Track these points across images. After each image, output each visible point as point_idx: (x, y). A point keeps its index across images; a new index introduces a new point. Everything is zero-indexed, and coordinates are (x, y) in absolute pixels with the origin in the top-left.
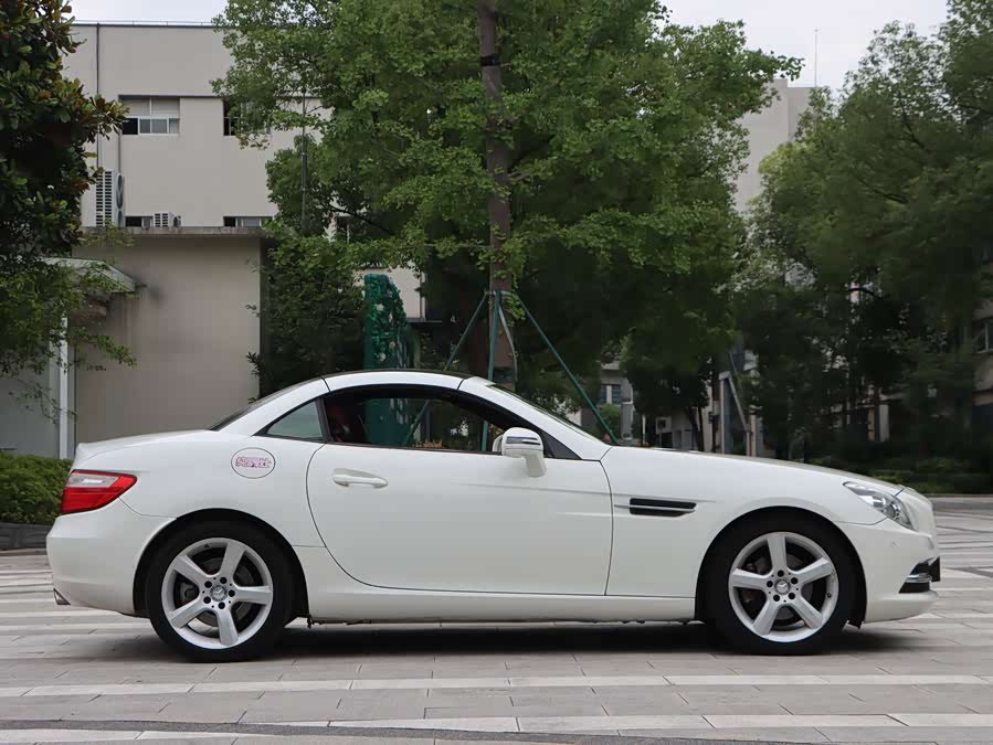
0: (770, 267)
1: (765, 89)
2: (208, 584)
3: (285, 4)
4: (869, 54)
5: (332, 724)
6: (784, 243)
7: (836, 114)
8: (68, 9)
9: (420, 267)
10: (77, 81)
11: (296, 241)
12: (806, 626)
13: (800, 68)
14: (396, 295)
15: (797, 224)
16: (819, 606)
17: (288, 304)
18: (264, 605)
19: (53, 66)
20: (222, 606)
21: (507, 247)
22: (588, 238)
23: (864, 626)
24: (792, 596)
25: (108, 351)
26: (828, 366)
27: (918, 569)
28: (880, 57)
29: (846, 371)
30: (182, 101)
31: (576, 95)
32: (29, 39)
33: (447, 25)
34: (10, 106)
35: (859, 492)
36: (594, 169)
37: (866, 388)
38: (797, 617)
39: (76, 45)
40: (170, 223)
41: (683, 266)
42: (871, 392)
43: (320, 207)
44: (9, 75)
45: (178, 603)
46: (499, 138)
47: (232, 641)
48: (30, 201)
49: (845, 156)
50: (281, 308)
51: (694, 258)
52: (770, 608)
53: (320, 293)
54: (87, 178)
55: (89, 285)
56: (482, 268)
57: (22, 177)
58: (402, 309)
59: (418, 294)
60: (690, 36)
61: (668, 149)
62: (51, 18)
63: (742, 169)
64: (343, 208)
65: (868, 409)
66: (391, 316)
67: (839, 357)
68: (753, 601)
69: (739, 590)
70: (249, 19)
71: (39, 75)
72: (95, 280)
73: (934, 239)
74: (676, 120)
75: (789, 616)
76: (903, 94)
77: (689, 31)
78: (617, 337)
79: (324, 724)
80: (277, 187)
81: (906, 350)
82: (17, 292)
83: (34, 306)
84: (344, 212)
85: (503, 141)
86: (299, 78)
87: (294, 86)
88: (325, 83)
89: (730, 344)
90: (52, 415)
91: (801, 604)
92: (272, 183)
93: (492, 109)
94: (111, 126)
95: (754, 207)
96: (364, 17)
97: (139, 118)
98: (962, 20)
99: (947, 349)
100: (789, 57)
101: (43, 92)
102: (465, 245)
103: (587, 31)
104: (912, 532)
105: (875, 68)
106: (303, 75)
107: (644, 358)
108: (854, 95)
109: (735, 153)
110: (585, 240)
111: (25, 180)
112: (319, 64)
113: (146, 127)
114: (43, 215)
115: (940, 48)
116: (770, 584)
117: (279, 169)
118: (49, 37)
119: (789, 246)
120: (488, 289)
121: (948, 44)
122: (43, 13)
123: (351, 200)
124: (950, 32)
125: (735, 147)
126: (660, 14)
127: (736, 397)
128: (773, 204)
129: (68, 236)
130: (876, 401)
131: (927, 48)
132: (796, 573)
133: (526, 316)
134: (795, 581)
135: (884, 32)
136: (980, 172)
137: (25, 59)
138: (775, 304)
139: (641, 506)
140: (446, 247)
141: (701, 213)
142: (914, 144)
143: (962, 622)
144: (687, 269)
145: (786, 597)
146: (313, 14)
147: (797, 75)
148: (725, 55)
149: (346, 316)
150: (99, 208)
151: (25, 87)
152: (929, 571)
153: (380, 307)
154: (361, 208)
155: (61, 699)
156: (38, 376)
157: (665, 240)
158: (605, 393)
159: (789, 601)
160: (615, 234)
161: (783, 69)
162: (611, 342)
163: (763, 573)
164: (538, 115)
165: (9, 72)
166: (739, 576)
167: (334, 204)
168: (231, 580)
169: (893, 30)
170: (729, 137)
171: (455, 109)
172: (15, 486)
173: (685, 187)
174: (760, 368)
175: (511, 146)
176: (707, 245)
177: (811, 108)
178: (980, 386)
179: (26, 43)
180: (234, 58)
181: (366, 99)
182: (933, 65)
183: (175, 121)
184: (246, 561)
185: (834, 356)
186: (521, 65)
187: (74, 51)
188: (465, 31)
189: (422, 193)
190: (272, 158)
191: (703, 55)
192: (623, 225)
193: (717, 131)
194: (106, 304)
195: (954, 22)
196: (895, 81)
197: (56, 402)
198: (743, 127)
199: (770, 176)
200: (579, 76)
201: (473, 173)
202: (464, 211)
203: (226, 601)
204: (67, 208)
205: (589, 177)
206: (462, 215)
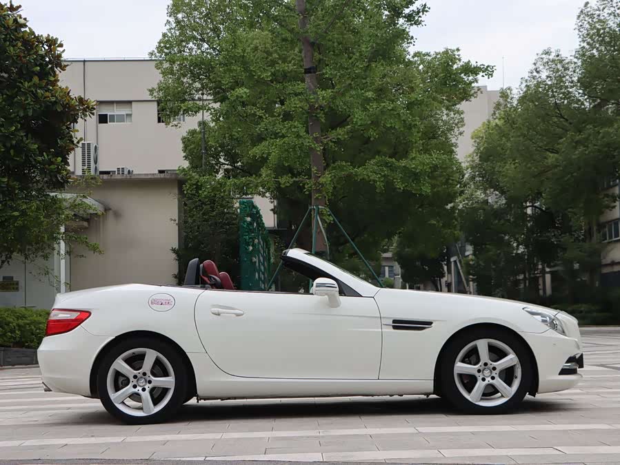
0: (480, 195)
1: (473, 87)
2: (135, 377)
3: (191, 43)
4: (534, 67)
5: (207, 459)
6: (487, 180)
7: (515, 102)
8: (61, 45)
9: (273, 197)
10: (67, 88)
11: (196, 179)
12: (502, 396)
13: (493, 71)
14: (258, 212)
15: (494, 168)
16: (509, 383)
17: (194, 218)
18: (170, 389)
19: (52, 79)
20: (144, 390)
21: (322, 180)
22: (370, 174)
23: (537, 395)
24: (493, 378)
25: (87, 246)
26: (515, 252)
27: (571, 360)
28: (540, 69)
29: (525, 254)
30: (133, 103)
31: (361, 90)
32: (38, 63)
33: (285, 52)
34: (27, 102)
35: (533, 314)
36: (373, 134)
37: (538, 265)
38: (497, 391)
39: (66, 66)
40: (126, 172)
41: (427, 189)
42: (540, 267)
43: (214, 162)
44: (26, 84)
45: (117, 389)
46: (316, 116)
47: (150, 412)
48: (40, 158)
49: (522, 127)
50: (190, 220)
51: (433, 187)
52: (480, 386)
53: (214, 211)
54: (74, 144)
55: (75, 208)
56: (307, 193)
57: (35, 144)
58: (262, 220)
59: (272, 212)
60: (429, 58)
61: (415, 120)
62: (51, 51)
63: (461, 134)
64: (227, 163)
65: (539, 277)
66: (255, 224)
67: (521, 246)
68: (470, 381)
69: (460, 375)
70: (170, 52)
71: (44, 84)
72: (79, 204)
73: (575, 174)
74: (421, 103)
75: (491, 390)
76: (555, 90)
77: (428, 54)
78: (390, 236)
79: (202, 459)
80: (187, 151)
81: (560, 241)
82: (32, 212)
83: (42, 219)
84: (228, 165)
85: (318, 117)
86: (200, 86)
87: (197, 91)
88: (215, 88)
89: (457, 240)
90: (55, 285)
91: (499, 383)
92: (185, 149)
93: (311, 99)
94: (87, 113)
95: (469, 159)
96: (235, 47)
97: (109, 114)
98: (587, 47)
99: (584, 240)
100: (486, 65)
101: (48, 94)
102: (297, 179)
103: (367, 51)
104: (566, 338)
105: (538, 75)
106: (202, 84)
107: (407, 250)
108: (526, 92)
109: (456, 125)
110: (367, 175)
111: (36, 146)
112: (211, 77)
113: (113, 119)
114: (47, 166)
115: (575, 63)
116: (479, 371)
117: (189, 140)
118: (50, 62)
119: (490, 181)
120: (311, 204)
121: (580, 60)
122: (47, 48)
123: (232, 158)
124: (582, 54)
125: (457, 121)
126: (410, 41)
127: (461, 271)
128: (480, 157)
129: (62, 178)
130: (543, 272)
131: (568, 63)
132: (495, 364)
133: (334, 220)
134: (494, 369)
135: (542, 54)
136: (601, 135)
137: (36, 74)
138: (483, 216)
139: (399, 324)
140: (285, 180)
141: (436, 158)
142: (561, 120)
143: (598, 394)
144: (429, 191)
145: (489, 379)
146: (207, 49)
147: (492, 75)
148: (448, 64)
149: (228, 224)
150: (84, 164)
151: (36, 91)
152: (577, 361)
153: (249, 219)
154: (238, 162)
155: (41, 447)
156: (45, 261)
157: (416, 174)
158: (384, 271)
159: (491, 381)
160: (386, 171)
161: (483, 72)
162: (387, 240)
163: (475, 365)
164: (339, 102)
165: (26, 83)
166: (460, 367)
167: (222, 160)
168: (149, 373)
169: (547, 53)
170: (452, 116)
171: (290, 99)
172: (33, 328)
173: (427, 145)
174: (474, 254)
175: (323, 120)
176: (442, 179)
177: (501, 99)
178: (604, 262)
179: (37, 65)
180: (161, 75)
181: (236, 94)
182: (572, 73)
183: (129, 115)
184: (158, 362)
185: (518, 246)
186: (328, 72)
187: (65, 70)
188: (296, 55)
189: (271, 150)
190: (185, 134)
191: (437, 68)
192: (391, 166)
193: (445, 112)
194: (87, 220)
195: (584, 47)
196: (549, 83)
197: (58, 277)
198: (461, 110)
199: (478, 141)
200: (364, 79)
201: (301, 137)
202: (296, 160)
203: (146, 387)
204: (62, 161)
205: (369, 138)
206: (295, 162)
